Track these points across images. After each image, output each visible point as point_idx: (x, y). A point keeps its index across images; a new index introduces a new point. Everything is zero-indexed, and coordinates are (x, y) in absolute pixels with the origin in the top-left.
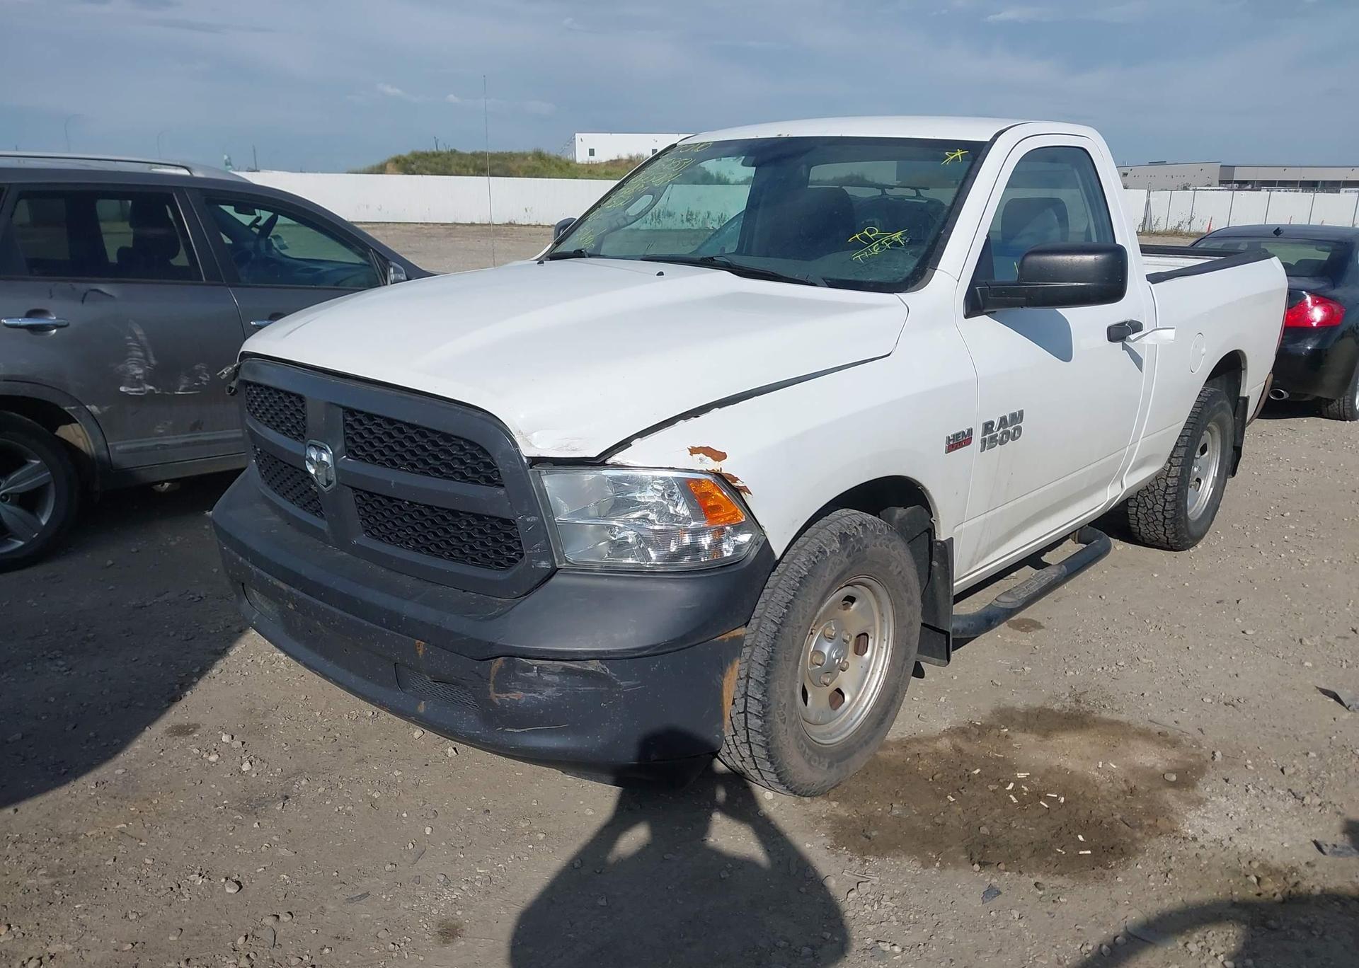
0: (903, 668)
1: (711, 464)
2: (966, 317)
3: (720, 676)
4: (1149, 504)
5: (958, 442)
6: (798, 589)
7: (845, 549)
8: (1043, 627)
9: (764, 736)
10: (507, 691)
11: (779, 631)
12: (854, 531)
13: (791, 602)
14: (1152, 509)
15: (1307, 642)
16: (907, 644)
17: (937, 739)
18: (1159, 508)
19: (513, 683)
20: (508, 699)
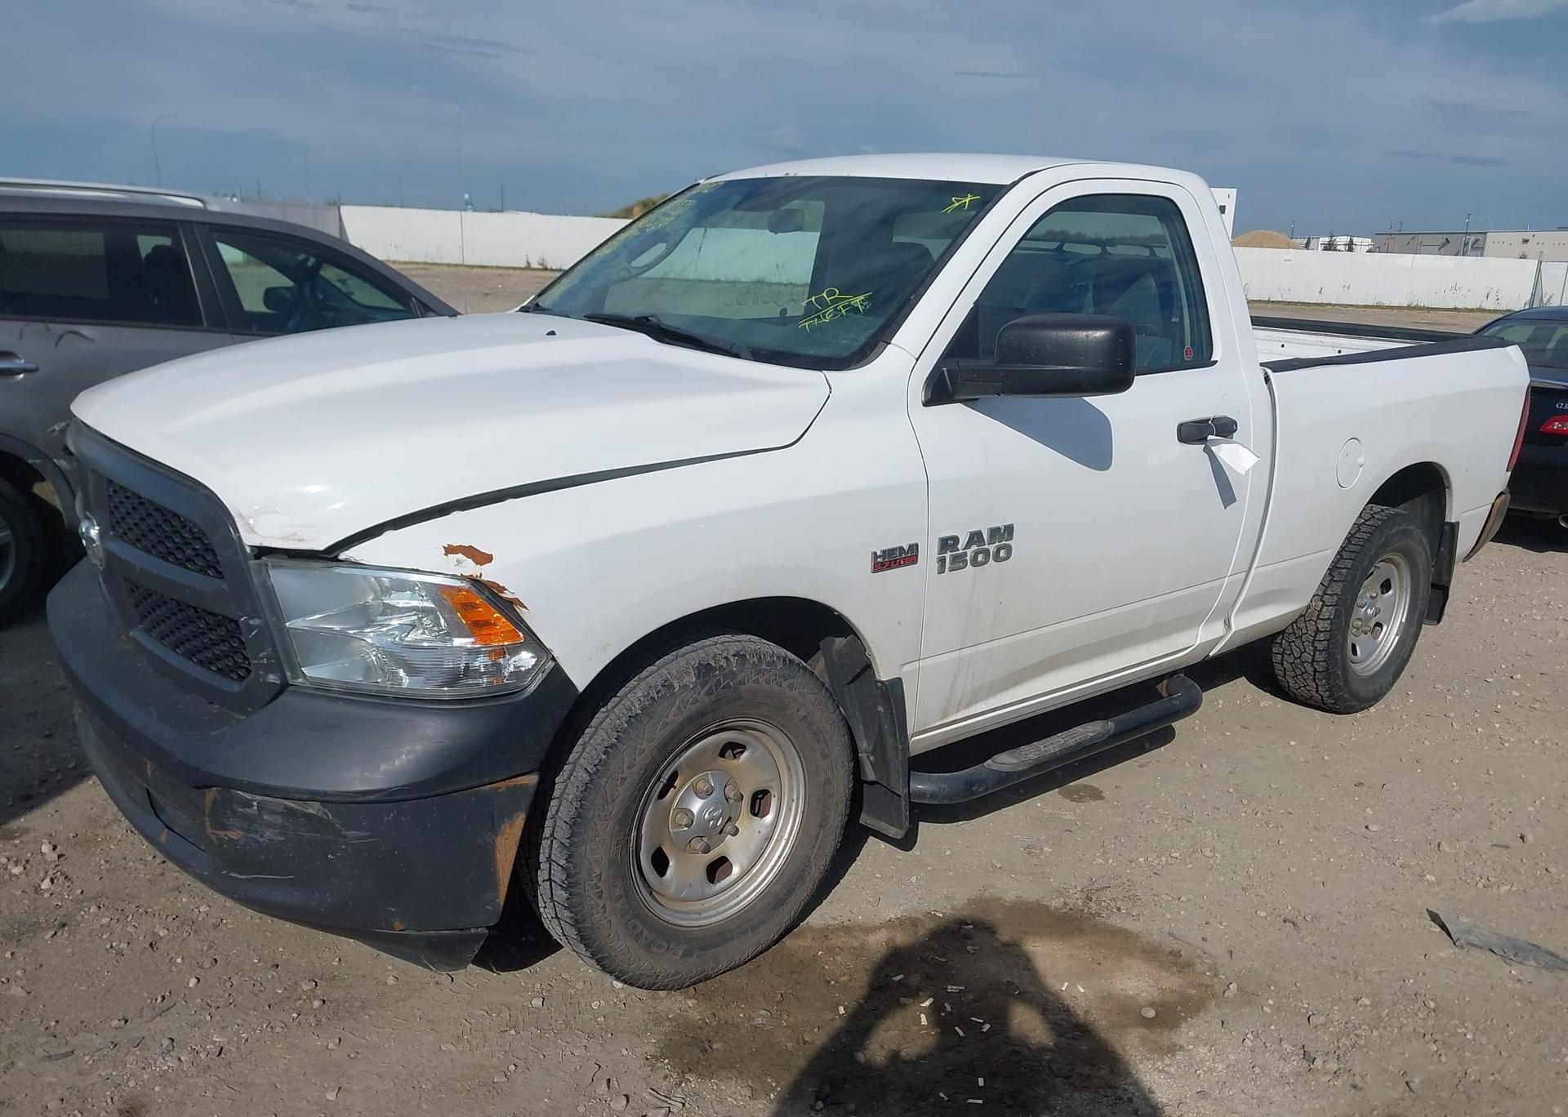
0: (817, 837)
1: (470, 568)
2: (926, 404)
3: (490, 833)
4: (1297, 652)
5: (892, 560)
6: (625, 731)
7: (703, 685)
8: (1102, 798)
9: (571, 912)
10: (225, 828)
11: (591, 781)
12: (723, 663)
13: (612, 746)
14: (1300, 658)
15: (1445, 847)
16: (824, 807)
17: (872, 930)
18: (1307, 657)
19: (231, 819)
20: (226, 838)
